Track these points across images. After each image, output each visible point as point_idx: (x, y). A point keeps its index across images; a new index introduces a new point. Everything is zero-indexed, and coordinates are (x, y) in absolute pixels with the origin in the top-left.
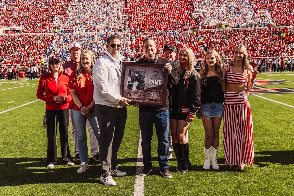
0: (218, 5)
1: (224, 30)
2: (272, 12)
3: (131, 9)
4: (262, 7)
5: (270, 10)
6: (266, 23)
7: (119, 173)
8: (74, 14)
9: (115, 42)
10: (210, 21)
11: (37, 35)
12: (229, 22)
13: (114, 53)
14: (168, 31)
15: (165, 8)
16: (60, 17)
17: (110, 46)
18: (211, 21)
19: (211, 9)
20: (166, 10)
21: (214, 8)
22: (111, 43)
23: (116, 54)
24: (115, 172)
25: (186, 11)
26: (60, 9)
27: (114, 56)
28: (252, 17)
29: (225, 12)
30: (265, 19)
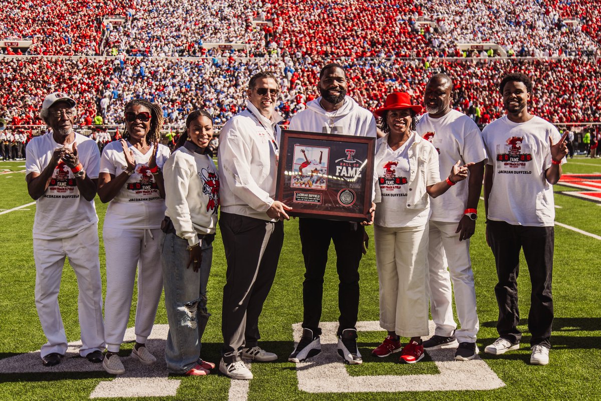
0: (469, 5)
1: (491, 61)
2: (590, 23)
3: (275, 7)
4: (567, 11)
5: (584, 18)
6: (580, 46)
7: (263, 355)
8: (146, 14)
9: (267, 84)
10: (457, 40)
11: (69, 60)
12: (498, 43)
13: (264, 106)
14: (366, 60)
15: (351, 7)
16: (116, 20)
17: (255, 91)
18: (458, 38)
19: (454, 13)
20: (355, 11)
21: (461, 11)
22: (257, 87)
23: (267, 109)
24: (254, 353)
25: (399, 17)
26: (115, 3)
27: (264, 112)
28: (547, 33)
29: (486, 19)
30: (578, 38)
